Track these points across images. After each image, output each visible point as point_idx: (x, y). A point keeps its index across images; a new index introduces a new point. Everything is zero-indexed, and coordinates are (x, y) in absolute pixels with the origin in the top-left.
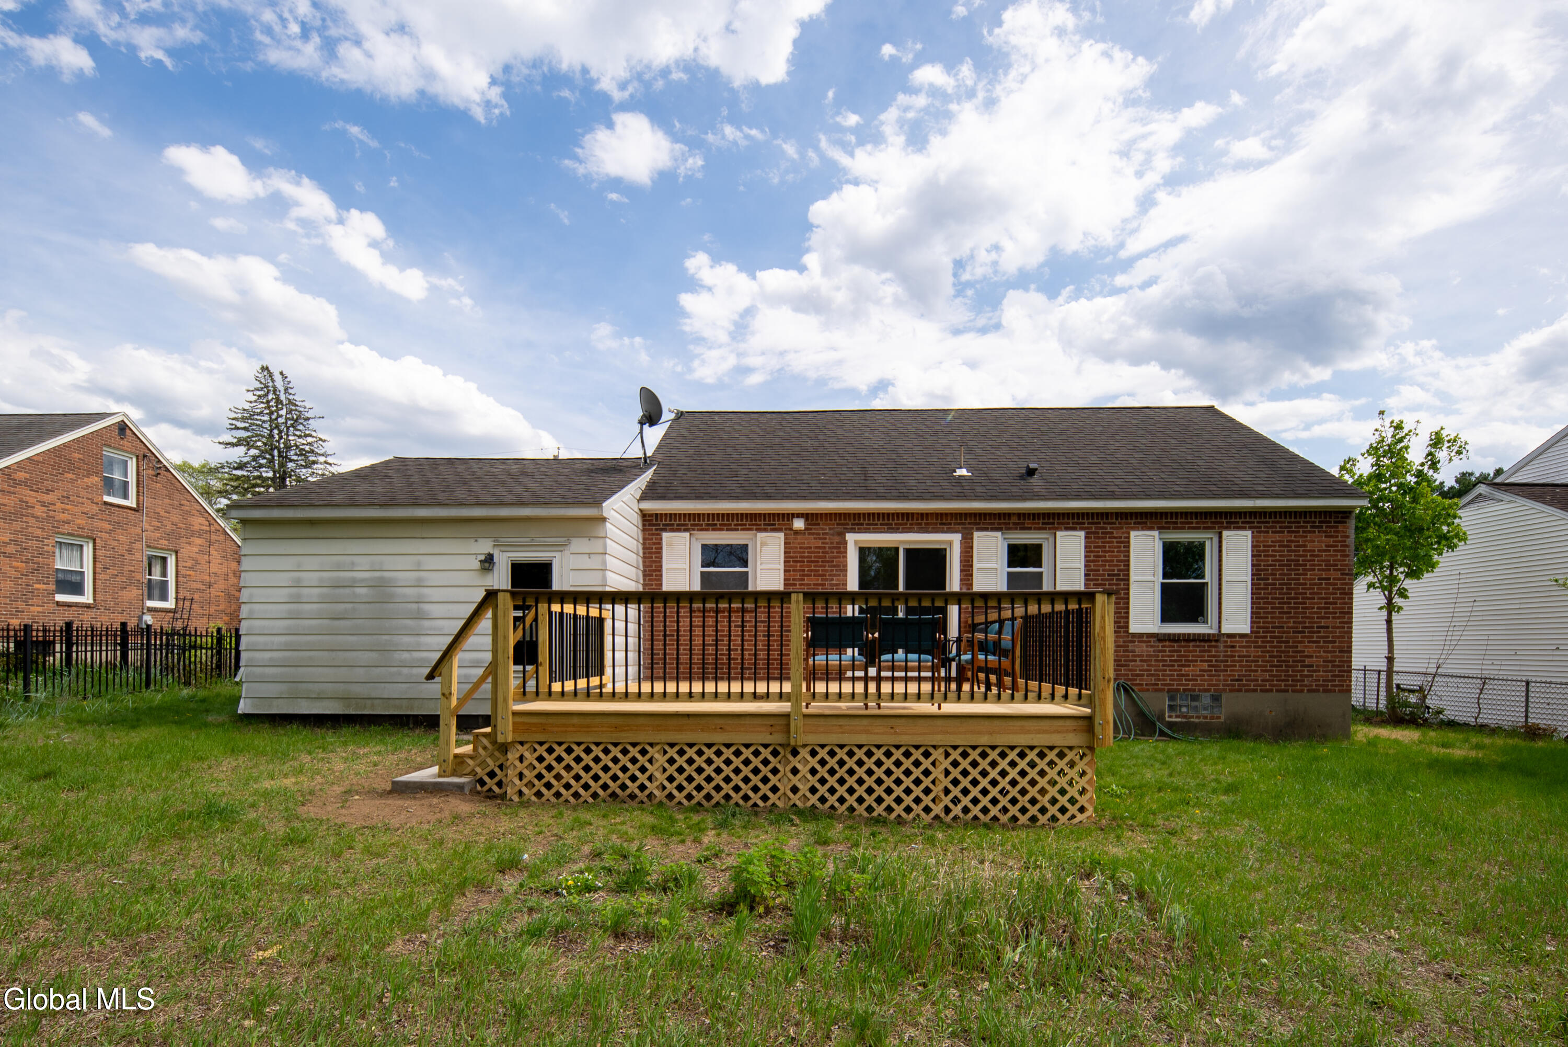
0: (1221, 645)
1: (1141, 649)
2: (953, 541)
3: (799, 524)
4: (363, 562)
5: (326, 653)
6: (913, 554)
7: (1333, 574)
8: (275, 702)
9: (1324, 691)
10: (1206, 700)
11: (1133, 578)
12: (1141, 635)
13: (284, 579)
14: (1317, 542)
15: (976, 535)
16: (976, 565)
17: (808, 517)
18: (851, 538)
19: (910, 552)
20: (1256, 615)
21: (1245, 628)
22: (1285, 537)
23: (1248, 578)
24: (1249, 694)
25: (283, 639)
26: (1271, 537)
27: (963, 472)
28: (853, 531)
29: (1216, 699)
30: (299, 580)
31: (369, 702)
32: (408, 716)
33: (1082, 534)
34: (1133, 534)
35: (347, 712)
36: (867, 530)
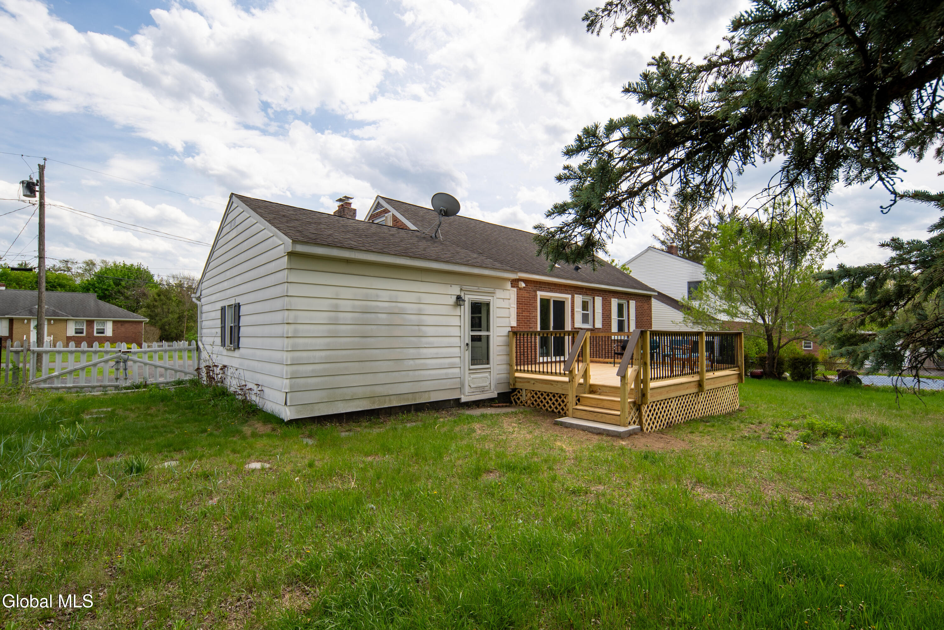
2: (568, 298)
3: (521, 285)
4: (385, 295)
5: (357, 363)
7: (649, 318)
8: (316, 407)
11: (612, 317)
13: (325, 304)
14: (646, 306)
15: (575, 296)
16: (576, 309)
17: (526, 282)
18: (539, 293)
22: (640, 304)
23: (635, 319)
25: (323, 354)
27: (558, 265)
28: (539, 290)
30: (337, 306)
31: (387, 398)
32: (411, 405)
33: (601, 298)
34: (612, 300)
35: (373, 408)
36: (544, 290)
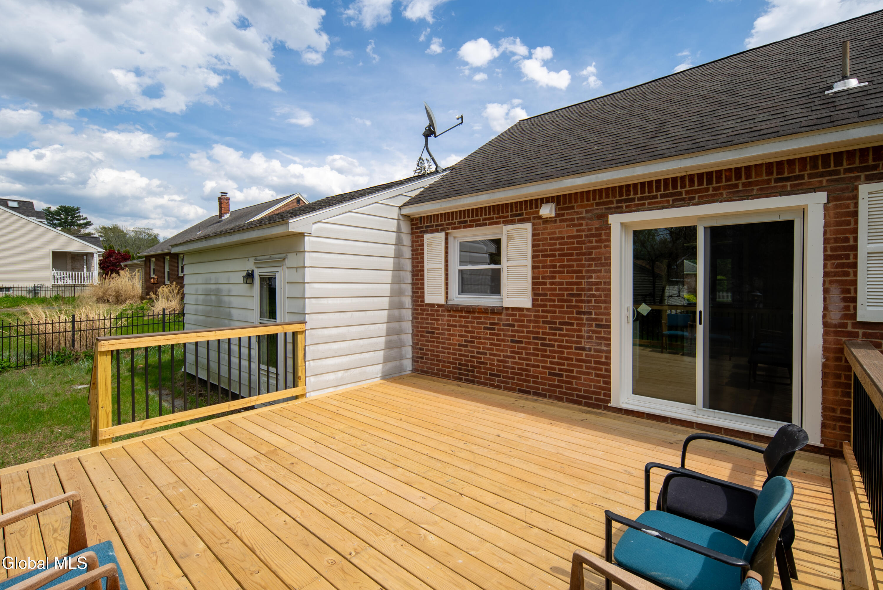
3: (548, 210)
4: (213, 278)
18: (614, 220)
28: (619, 210)
30: (197, 290)
36: (640, 208)
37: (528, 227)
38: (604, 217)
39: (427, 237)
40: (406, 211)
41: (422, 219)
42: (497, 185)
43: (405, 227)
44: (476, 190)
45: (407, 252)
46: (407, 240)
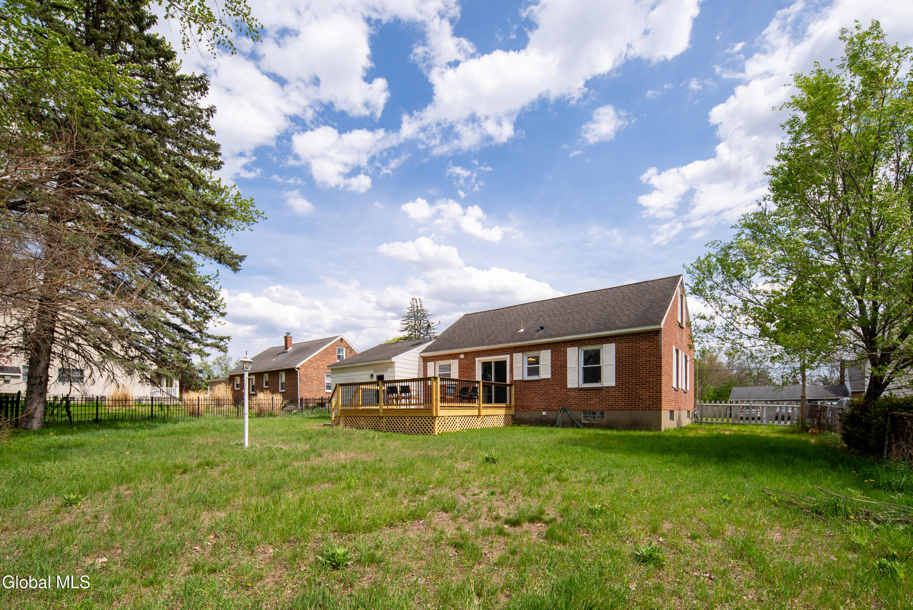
0: (604, 391)
1: (573, 394)
2: (507, 357)
3: (462, 356)
6: (497, 363)
7: (652, 359)
9: (649, 410)
10: (598, 414)
11: (568, 366)
12: (572, 389)
14: (644, 345)
15: (514, 354)
16: (514, 366)
17: (465, 354)
18: (477, 359)
19: (496, 363)
20: (617, 378)
21: (613, 384)
22: (630, 344)
23: (614, 363)
24: (616, 412)
26: (624, 345)
27: (522, 330)
28: (477, 357)
29: (602, 413)
33: (549, 351)
34: (568, 349)
36: (481, 356)
37: (457, 360)
38: (474, 358)
39: (428, 363)
40: (422, 355)
41: (427, 357)
42: (449, 348)
43: (421, 360)
44: (444, 349)
45: (422, 368)
46: (422, 364)
